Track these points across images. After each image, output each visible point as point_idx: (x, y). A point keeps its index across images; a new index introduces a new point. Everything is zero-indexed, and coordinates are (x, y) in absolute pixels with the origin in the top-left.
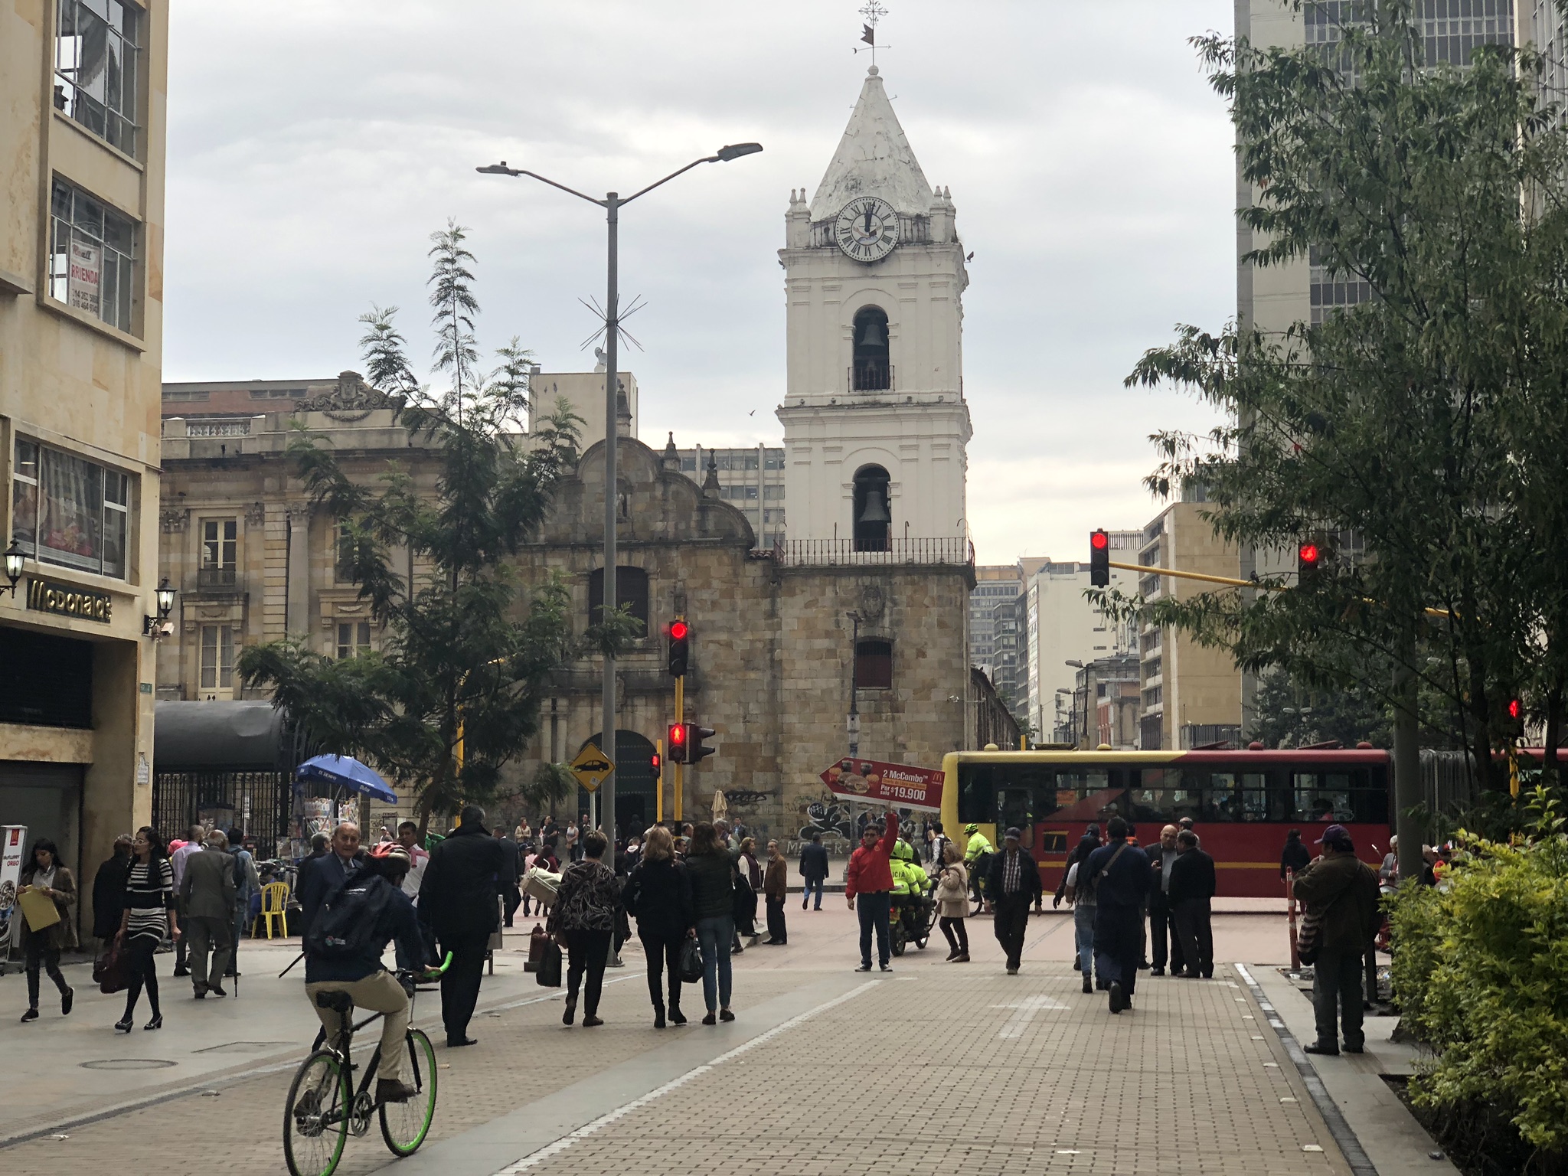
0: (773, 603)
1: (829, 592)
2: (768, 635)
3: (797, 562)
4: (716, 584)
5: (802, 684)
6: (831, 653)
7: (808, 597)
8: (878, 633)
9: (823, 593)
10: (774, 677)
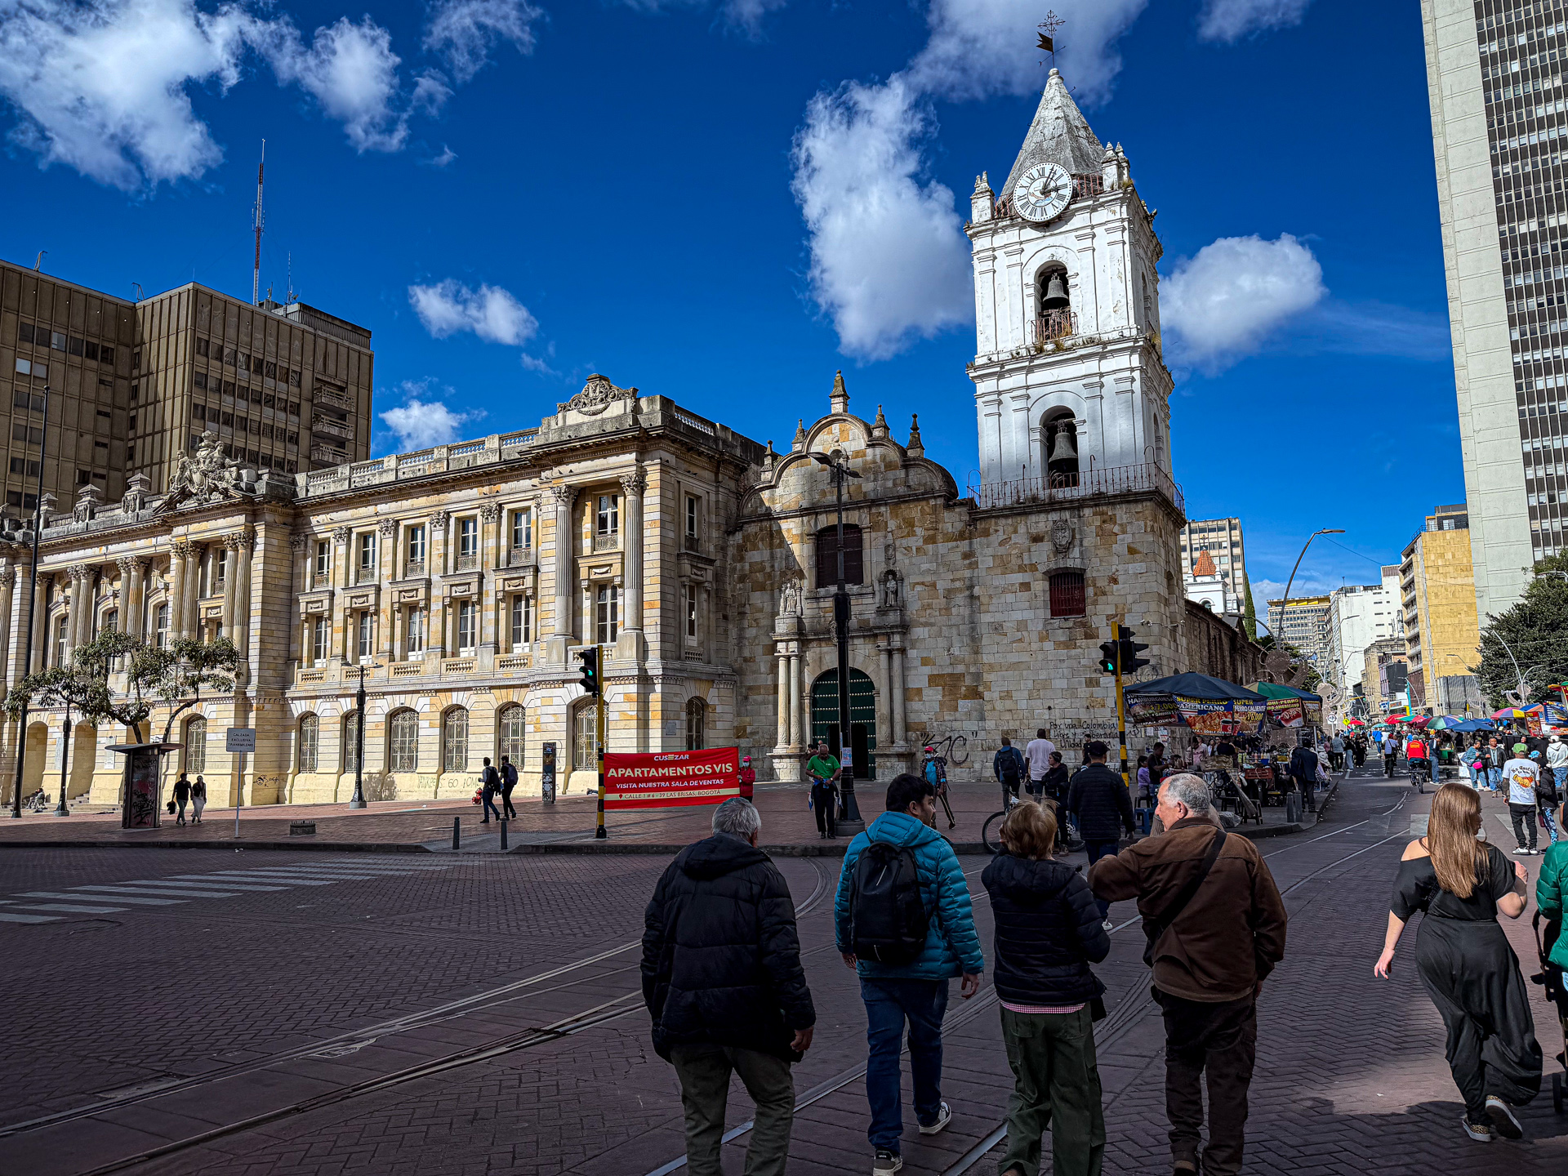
0: (971, 544)
1: (1022, 529)
2: (967, 573)
3: (990, 505)
4: (919, 531)
5: (998, 617)
6: (1025, 586)
7: (1001, 536)
8: (1070, 563)
9: (1015, 532)
10: (973, 612)
